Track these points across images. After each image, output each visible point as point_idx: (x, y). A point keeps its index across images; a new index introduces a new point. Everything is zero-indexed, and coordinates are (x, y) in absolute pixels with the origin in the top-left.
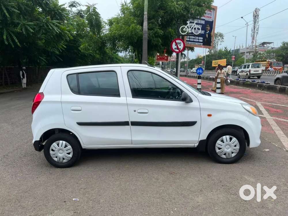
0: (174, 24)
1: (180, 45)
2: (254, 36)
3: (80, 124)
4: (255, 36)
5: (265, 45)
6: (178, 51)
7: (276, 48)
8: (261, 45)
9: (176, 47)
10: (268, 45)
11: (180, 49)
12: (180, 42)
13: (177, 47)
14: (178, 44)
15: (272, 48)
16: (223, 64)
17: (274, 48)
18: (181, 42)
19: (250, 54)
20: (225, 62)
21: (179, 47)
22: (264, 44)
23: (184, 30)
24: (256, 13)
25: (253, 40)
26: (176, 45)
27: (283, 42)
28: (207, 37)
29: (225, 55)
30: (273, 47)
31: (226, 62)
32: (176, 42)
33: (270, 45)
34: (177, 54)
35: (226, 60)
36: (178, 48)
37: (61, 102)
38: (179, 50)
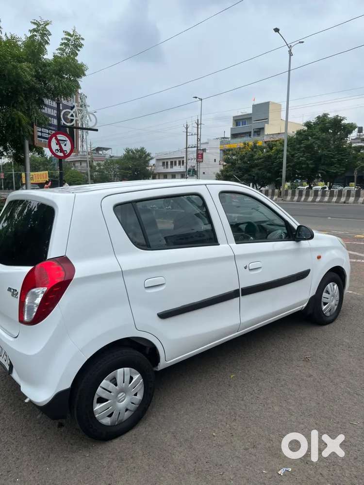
0: (22, 103)
1: (65, 145)
2: (83, 137)
3: (164, 316)
4: (85, 137)
5: (101, 152)
6: (62, 154)
7: (116, 157)
8: (95, 152)
9: (58, 147)
10: (104, 151)
11: (65, 152)
12: (65, 139)
13: (60, 147)
14: (61, 142)
15: (111, 157)
16: (42, 179)
17: (113, 156)
18: (67, 139)
19: (81, 165)
20: (46, 176)
21: (64, 148)
22: (98, 149)
23: (69, 117)
24: (82, 101)
25: (82, 142)
26: (57, 144)
27: (127, 149)
28: (68, 133)
29: (43, 164)
30: (111, 155)
31: (49, 177)
32: (57, 138)
33: (106, 152)
34: (60, 159)
35: (47, 172)
36: (62, 150)
37: (123, 273)
38: (64, 154)
